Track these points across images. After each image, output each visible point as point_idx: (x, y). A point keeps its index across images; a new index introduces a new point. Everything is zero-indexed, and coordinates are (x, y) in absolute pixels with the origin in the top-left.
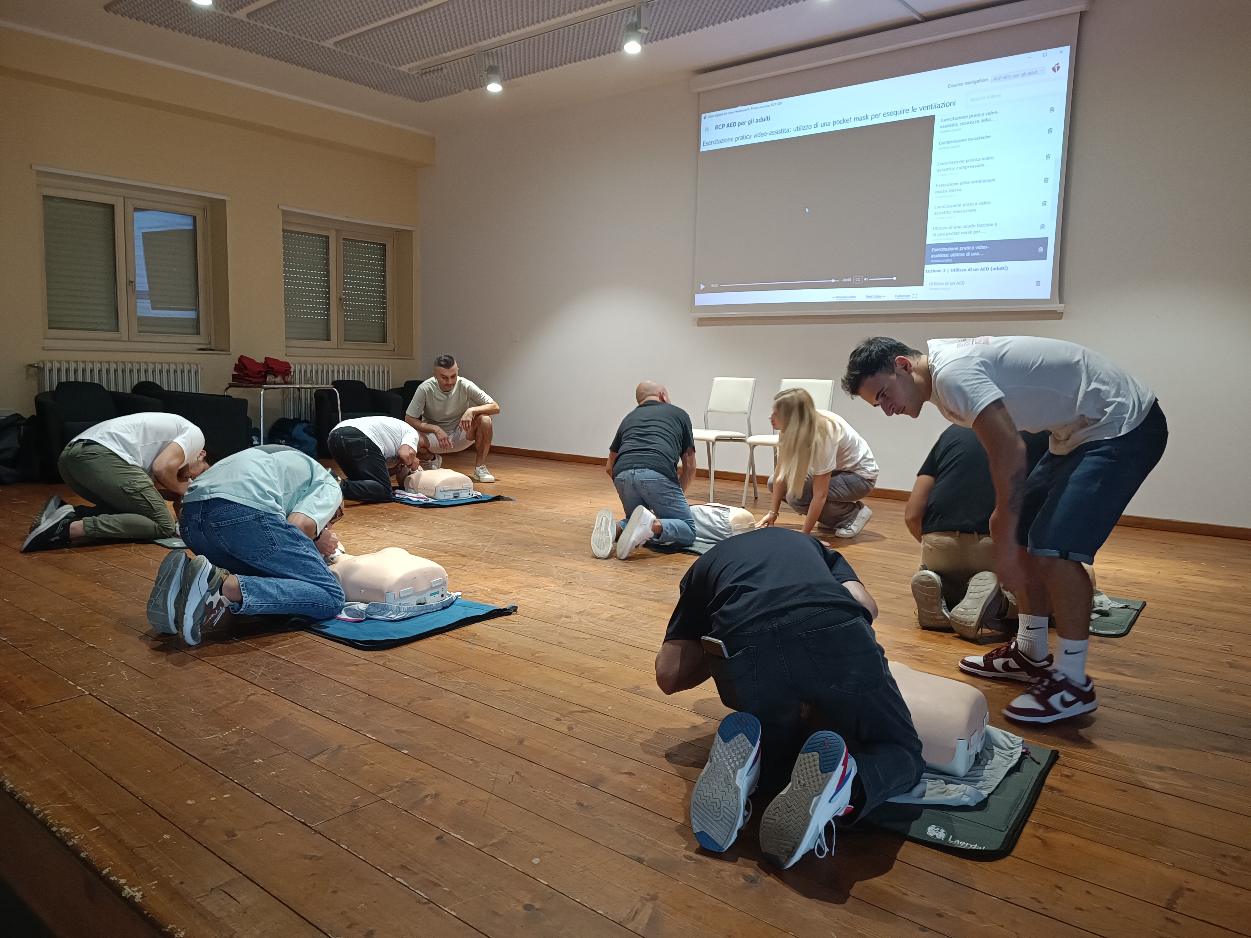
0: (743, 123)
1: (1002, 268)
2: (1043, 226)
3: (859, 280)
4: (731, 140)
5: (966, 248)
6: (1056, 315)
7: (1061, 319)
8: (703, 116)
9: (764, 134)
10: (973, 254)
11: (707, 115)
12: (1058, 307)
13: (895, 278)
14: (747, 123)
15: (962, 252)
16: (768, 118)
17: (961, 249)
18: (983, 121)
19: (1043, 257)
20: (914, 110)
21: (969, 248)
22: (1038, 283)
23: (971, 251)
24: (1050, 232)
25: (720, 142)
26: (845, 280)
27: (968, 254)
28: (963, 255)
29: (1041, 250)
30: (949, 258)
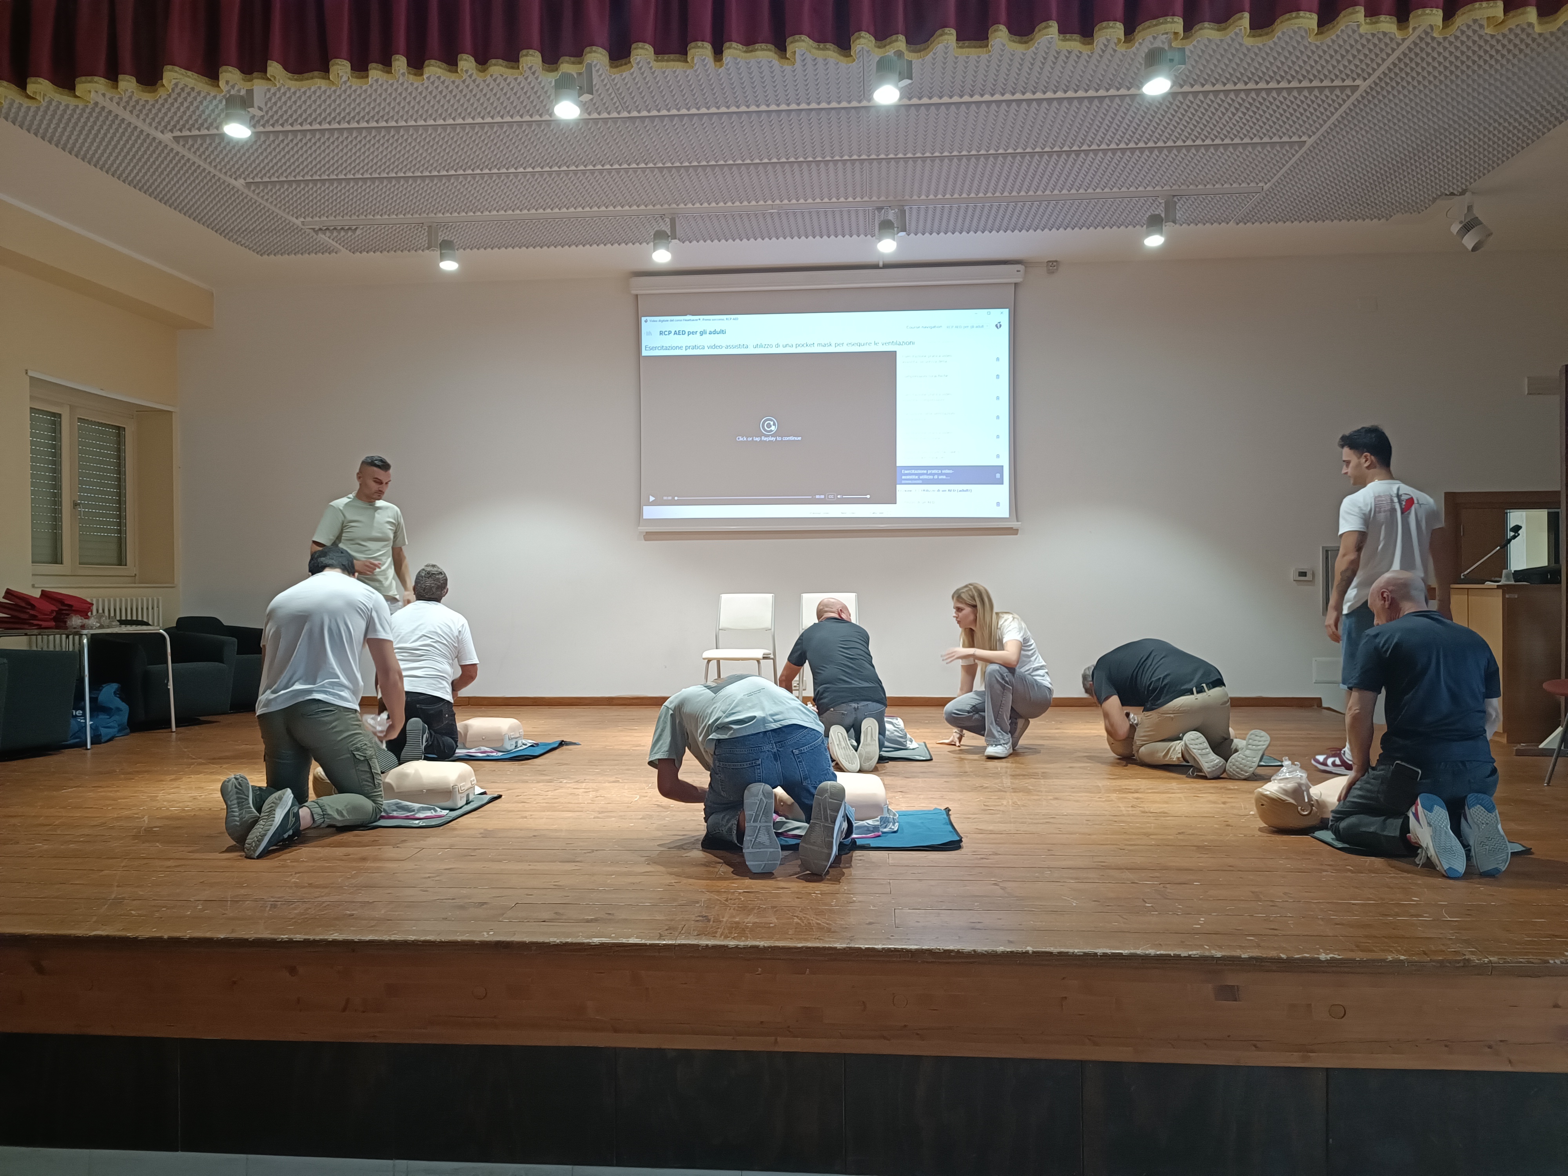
0: (693, 333)
1: (967, 490)
2: (998, 456)
3: (832, 497)
4: (680, 348)
5: (933, 472)
6: (1013, 531)
7: (1016, 534)
8: (643, 319)
9: (720, 347)
10: (940, 477)
11: (649, 318)
12: (1014, 524)
13: (868, 496)
14: (698, 333)
15: (931, 474)
16: (722, 332)
17: (929, 472)
18: (940, 361)
19: (1001, 482)
20: (876, 344)
21: (936, 471)
22: (998, 504)
23: (938, 474)
24: (1004, 461)
25: (667, 349)
26: (817, 497)
27: (936, 477)
28: (931, 477)
29: (998, 476)
30: (919, 479)
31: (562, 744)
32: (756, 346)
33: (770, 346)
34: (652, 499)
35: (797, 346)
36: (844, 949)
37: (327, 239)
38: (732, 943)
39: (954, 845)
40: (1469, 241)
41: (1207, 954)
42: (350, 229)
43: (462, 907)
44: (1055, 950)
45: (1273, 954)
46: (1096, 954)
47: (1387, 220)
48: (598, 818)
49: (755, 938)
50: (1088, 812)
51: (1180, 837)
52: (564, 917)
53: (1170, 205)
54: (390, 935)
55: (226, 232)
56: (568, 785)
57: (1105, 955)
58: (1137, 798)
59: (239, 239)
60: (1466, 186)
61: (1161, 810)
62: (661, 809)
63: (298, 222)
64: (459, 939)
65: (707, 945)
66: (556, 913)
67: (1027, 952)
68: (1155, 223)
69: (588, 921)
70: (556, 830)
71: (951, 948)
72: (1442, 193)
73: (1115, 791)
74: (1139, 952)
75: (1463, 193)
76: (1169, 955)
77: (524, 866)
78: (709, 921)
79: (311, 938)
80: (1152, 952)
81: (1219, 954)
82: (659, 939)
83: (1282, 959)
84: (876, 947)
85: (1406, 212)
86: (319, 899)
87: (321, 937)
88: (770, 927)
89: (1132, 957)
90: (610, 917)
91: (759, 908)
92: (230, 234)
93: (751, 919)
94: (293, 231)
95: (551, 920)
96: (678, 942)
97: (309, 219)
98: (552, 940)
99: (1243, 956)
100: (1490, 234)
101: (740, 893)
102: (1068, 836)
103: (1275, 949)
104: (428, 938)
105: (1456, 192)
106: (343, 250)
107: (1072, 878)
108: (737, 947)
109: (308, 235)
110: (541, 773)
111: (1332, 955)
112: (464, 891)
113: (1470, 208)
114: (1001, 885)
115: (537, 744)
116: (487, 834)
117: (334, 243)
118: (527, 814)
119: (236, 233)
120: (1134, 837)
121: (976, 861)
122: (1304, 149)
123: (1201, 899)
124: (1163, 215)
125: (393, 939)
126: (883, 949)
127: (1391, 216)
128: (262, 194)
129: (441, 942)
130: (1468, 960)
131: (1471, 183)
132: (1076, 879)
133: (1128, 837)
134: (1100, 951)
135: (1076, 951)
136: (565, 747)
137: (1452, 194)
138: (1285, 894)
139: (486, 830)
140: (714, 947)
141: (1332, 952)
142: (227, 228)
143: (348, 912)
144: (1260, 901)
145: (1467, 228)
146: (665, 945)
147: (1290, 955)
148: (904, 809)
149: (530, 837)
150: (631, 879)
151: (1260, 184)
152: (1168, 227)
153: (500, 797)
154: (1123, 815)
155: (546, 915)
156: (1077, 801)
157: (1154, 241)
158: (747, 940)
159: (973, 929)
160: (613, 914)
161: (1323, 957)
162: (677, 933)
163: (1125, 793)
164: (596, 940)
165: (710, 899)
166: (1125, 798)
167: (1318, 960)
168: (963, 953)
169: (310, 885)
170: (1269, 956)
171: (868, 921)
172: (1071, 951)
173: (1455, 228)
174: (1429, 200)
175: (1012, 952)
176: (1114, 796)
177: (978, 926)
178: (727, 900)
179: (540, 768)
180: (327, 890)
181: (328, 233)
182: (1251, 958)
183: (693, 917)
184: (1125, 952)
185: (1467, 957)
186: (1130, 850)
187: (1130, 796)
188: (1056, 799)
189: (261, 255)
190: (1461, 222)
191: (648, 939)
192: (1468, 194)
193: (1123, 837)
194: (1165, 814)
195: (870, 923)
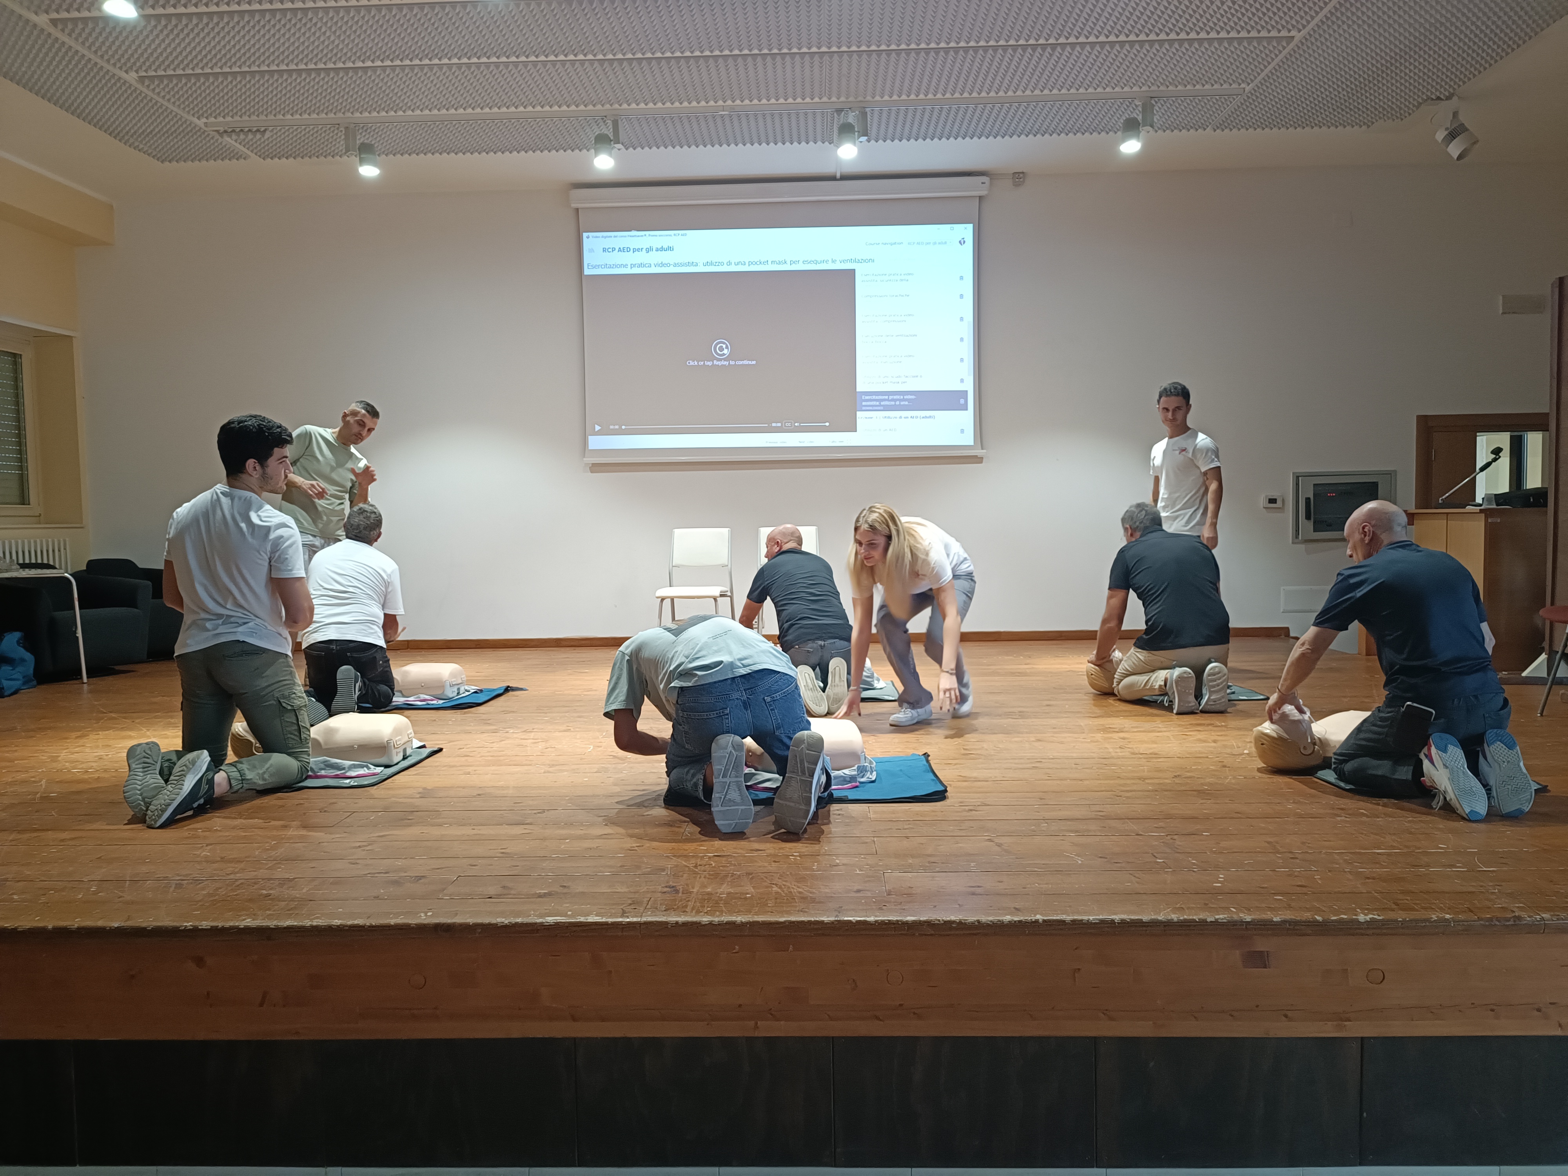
0: (638, 250)
1: (930, 417)
2: (962, 381)
3: (789, 424)
4: (625, 266)
5: (895, 397)
6: (978, 460)
7: (981, 462)
8: (585, 235)
9: (668, 265)
10: (902, 403)
11: (591, 234)
12: (979, 452)
13: (827, 424)
14: (644, 250)
15: (892, 400)
16: (670, 249)
17: (891, 397)
18: (902, 280)
19: (965, 408)
20: (834, 261)
21: (898, 397)
22: (962, 431)
23: (900, 400)
24: (969, 386)
25: (610, 267)
26: (774, 425)
27: (898, 403)
28: (893, 403)
29: (962, 401)
30: (880, 405)
31: (508, 689)
32: (707, 264)
33: (722, 264)
34: (597, 428)
35: (750, 263)
36: (833, 923)
37: (233, 142)
38: (705, 919)
39: (939, 796)
40: (1454, 149)
41: (1235, 917)
42: (258, 131)
43: (396, 883)
44: (1068, 918)
45: (1307, 916)
46: (1113, 921)
47: (1369, 126)
48: (549, 772)
49: (731, 912)
50: (1075, 755)
51: (1177, 781)
52: (513, 892)
53: (1147, 108)
54: (311, 920)
55: (121, 135)
56: (515, 735)
57: (1123, 922)
58: (1124, 738)
59: (136, 144)
60: (1454, 89)
61: (1151, 751)
62: (617, 761)
63: (201, 123)
64: (393, 922)
65: (677, 923)
66: (504, 887)
67: (1037, 921)
68: (1131, 127)
69: (540, 896)
70: (502, 788)
71: (953, 918)
72: (1429, 98)
73: (1099, 730)
74: (1161, 917)
75: (1448, 98)
76: (1194, 921)
77: (467, 831)
78: (677, 892)
79: (220, 924)
80: (1174, 917)
81: (1248, 918)
82: (622, 916)
83: (1318, 921)
84: (868, 919)
85: (1389, 118)
86: (232, 877)
87: (231, 924)
88: (746, 898)
89: (1154, 923)
90: (565, 890)
91: (733, 875)
92: (126, 138)
93: (724, 889)
94: (196, 133)
95: (499, 896)
96: (644, 919)
97: (212, 120)
98: (499, 920)
99: (1275, 919)
100: (1475, 143)
101: (710, 858)
102: (1058, 782)
103: (1308, 910)
104: (356, 922)
105: (1442, 97)
106: (252, 155)
107: (1071, 831)
108: (711, 924)
109: (213, 138)
110: (486, 722)
111: (1371, 916)
112: (399, 863)
113: (1455, 114)
114: (997, 840)
115: (481, 691)
116: (426, 793)
117: (241, 147)
118: (470, 769)
119: (132, 136)
120: (1129, 782)
121: (965, 814)
122: (1292, 45)
123: (1214, 852)
124: (1140, 118)
125: (315, 924)
126: (876, 921)
127: (1373, 123)
128: (157, 90)
129: (371, 926)
130: (1519, 918)
131: (1459, 86)
132: (1077, 831)
133: (1122, 782)
134: (1117, 918)
135: (1091, 918)
136: (511, 693)
137: (1439, 98)
138: (1303, 843)
139: (425, 789)
140: (685, 924)
141: (1370, 911)
142: (122, 130)
143: (264, 892)
144: (1280, 853)
145: (1452, 135)
146: (629, 923)
147: (1326, 917)
148: (879, 755)
149: (474, 797)
150: (587, 844)
151: (1243, 86)
152: (1144, 130)
153: (440, 750)
154: (1112, 758)
155: (492, 891)
156: (1062, 743)
157: (1131, 147)
158: (721, 915)
159: (973, 894)
160: (568, 887)
161: (1362, 918)
162: (642, 909)
163: (1109, 732)
164: (550, 920)
165: (677, 866)
166: (1111, 738)
167: (1357, 921)
168: (965, 924)
169: (223, 859)
170: (1304, 919)
171: (855, 888)
172: (1085, 918)
173: (1440, 135)
174: (1414, 106)
175: (1020, 921)
176: (1099, 736)
177: (979, 890)
178: (696, 867)
179: (484, 717)
180: (242, 865)
181: (234, 137)
182: (1284, 922)
183: (660, 889)
184: (1145, 918)
185: (1517, 914)
186: (1128, 798)
187: (1115, 735)
188: (1039, 740)
189: (162, 162)
190: (1447, 129)
191: (611, 917)
192: (1455, 98)
193: (1117, 782)
194: (1156, 755)
195: (859, 891)
